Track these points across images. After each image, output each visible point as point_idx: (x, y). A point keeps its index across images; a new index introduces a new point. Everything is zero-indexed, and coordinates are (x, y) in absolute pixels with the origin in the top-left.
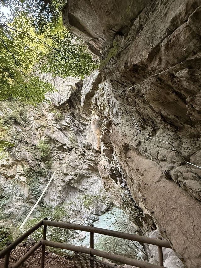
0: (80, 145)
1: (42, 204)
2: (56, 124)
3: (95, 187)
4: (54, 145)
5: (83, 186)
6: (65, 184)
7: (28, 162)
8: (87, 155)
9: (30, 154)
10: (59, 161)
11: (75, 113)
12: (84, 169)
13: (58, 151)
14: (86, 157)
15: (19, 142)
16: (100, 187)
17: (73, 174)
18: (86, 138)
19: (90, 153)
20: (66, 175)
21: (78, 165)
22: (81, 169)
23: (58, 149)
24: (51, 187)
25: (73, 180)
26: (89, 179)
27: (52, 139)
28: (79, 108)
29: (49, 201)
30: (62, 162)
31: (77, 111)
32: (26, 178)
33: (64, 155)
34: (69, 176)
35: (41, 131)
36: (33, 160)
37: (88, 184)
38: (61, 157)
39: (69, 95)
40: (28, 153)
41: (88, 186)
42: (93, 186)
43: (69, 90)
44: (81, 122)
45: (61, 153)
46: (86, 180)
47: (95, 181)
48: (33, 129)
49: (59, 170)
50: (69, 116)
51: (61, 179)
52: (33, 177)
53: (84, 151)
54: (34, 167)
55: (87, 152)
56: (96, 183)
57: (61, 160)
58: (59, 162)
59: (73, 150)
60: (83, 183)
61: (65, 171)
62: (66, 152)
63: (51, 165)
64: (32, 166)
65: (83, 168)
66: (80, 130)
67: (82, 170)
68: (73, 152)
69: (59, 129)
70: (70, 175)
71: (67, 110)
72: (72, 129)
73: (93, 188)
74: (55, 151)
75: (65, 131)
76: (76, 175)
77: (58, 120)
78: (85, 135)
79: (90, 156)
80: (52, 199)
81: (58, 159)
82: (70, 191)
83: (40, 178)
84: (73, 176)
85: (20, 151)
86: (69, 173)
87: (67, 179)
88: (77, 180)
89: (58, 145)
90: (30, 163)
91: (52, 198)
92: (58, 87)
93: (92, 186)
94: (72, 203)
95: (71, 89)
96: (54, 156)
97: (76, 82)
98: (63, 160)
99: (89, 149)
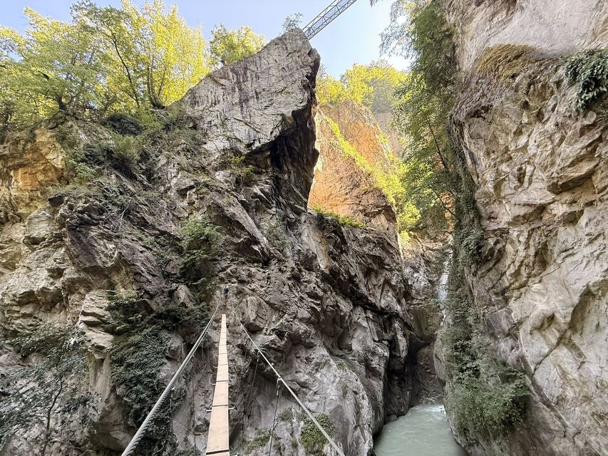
0: (289, 254)
1: (160, 446)
2: (236, 190)
3: (325, 380)
4: (228, 236)
5: (296, 375)
6: (247, 364)
7: (137, 274)
8: (306, 282)
9: (148, 254)
10: (236, 285)
11: (280, 179)
12: (301, 320)
13: (236, 256)
14: (303, 287)
15: (119, 212)
16: (337, 380)
17: (273, 330)
18: (302, 241)
19: (311, 278)
20: (253, 330)
21: (287, 304)
22: (295, 318)
23: (238, 250)
24: (198, 377)
25: (272, 351)
26: (310, 351)
27: (225, 216)
28: (290, 172)
29: (188, 433)
30: (247, 288)
31: (286, 176)
32: (111, 337)
33: (253, 270)
34: (261, 336)
35: (195, 196)
36: (153, 276)
37: (309, 368)
38: (244, 275)
39: (277, 133)
40: (144, 249)
41: (310, 374)
42: (321, 376)
43: (276, 123)
44: (292, 203)
45: (243, 263)
46: (303, 354)
47: (324, 360)
48: (172, 194)
49: (233, 312)
50: (268, 181)
51: (239, 346)
52: (141, 331)
53: (300, 271)
54: (152, 297)
55: (306, 275)
56: (325, 368)
57: (242, 282)
58: (237, 288)
59: (273, 262)
60: (297, 364)
61: (252, 318)
62: (256, 264)
63: (214, 294)
64: (147, 292)
65: (299, 316)
66: (289, 219)
67: (296, 322)
68: (273, 267)
69: (242, 203)
70: (264, 331)
71: (265, 169)
72: (274, 209)
73: (321, 382)
74: (227, 255)
75: (256, 212)
76: (280, 334)
77: (242, 183)
78: (300, 234)
79: (313, 285)
80: (199, 423)
81: (235, 280)
82: (259, 393)
83: (169, 335)
84: (274, 337)
85: (118, 237)
86: (262, 326)
87: (256, 344)
88: (282, 352)
89: (239, 237)
90: (143, 279)
91: (199, 419)
92: (250, 116)
93: (318, 375)
94: (268, 438)
95: (281, 122)
96: (224, 270)
97: (295, 108)
98: (248, 283)
99: (310, 269)
